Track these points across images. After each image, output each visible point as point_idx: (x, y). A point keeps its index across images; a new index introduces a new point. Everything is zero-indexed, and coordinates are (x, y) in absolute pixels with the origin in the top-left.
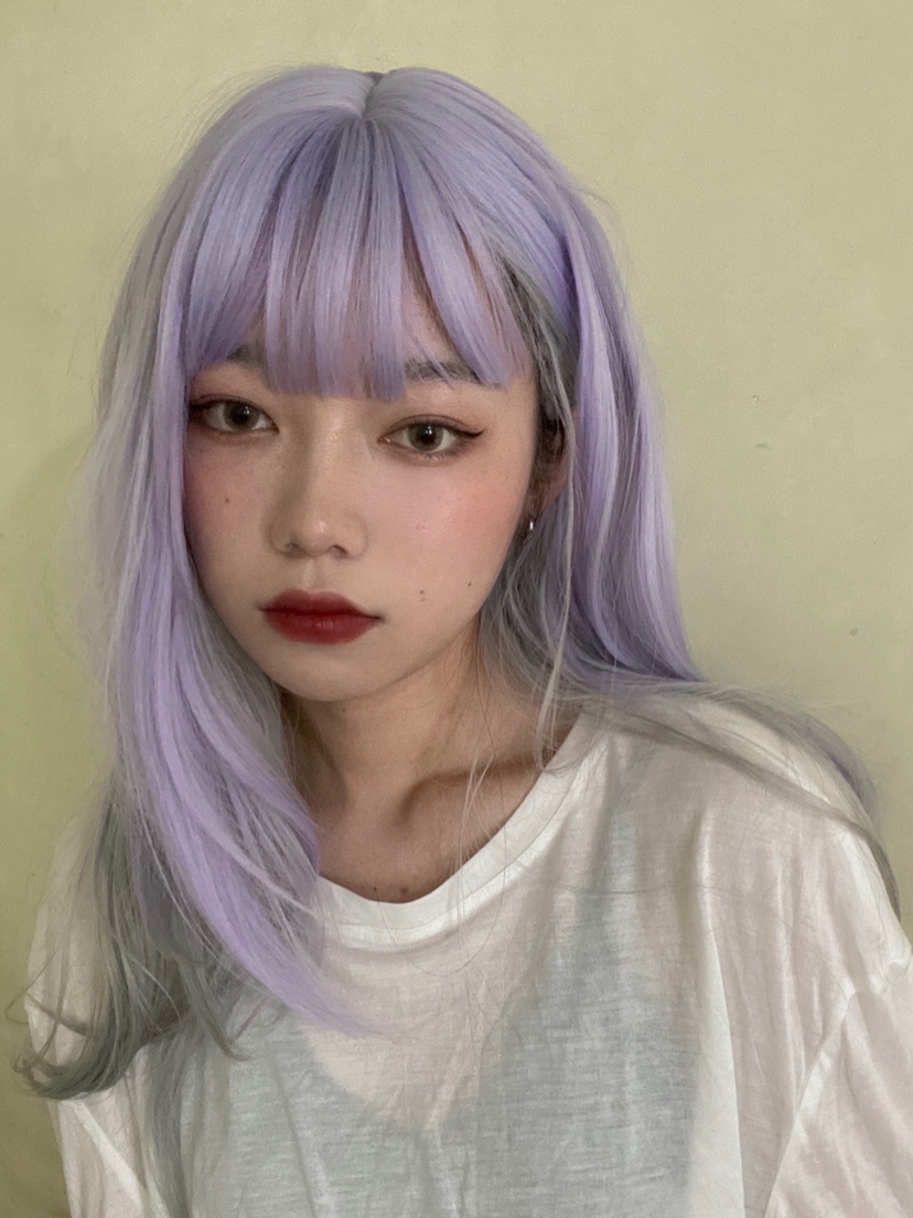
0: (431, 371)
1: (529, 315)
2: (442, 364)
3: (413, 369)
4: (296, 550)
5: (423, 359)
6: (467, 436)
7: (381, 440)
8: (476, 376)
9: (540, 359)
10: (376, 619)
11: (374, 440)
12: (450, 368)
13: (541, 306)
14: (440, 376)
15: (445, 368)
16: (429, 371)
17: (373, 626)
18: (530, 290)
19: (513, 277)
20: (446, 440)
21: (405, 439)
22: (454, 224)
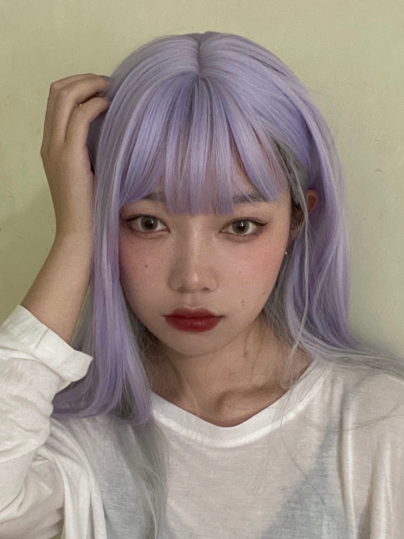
0: (243, 199)
2: (249, 195)
3: (236, 199)
5: (240, 194)
6: (261, 225)
7: (220, 232)
8: (265, 199)
11: (217, 232)
12: (252, 197)
14: (248, 200)
15: (250, 197)
16: (244, 200)
20: (251, 228)
21: (231, 230)
22: (252, 129)
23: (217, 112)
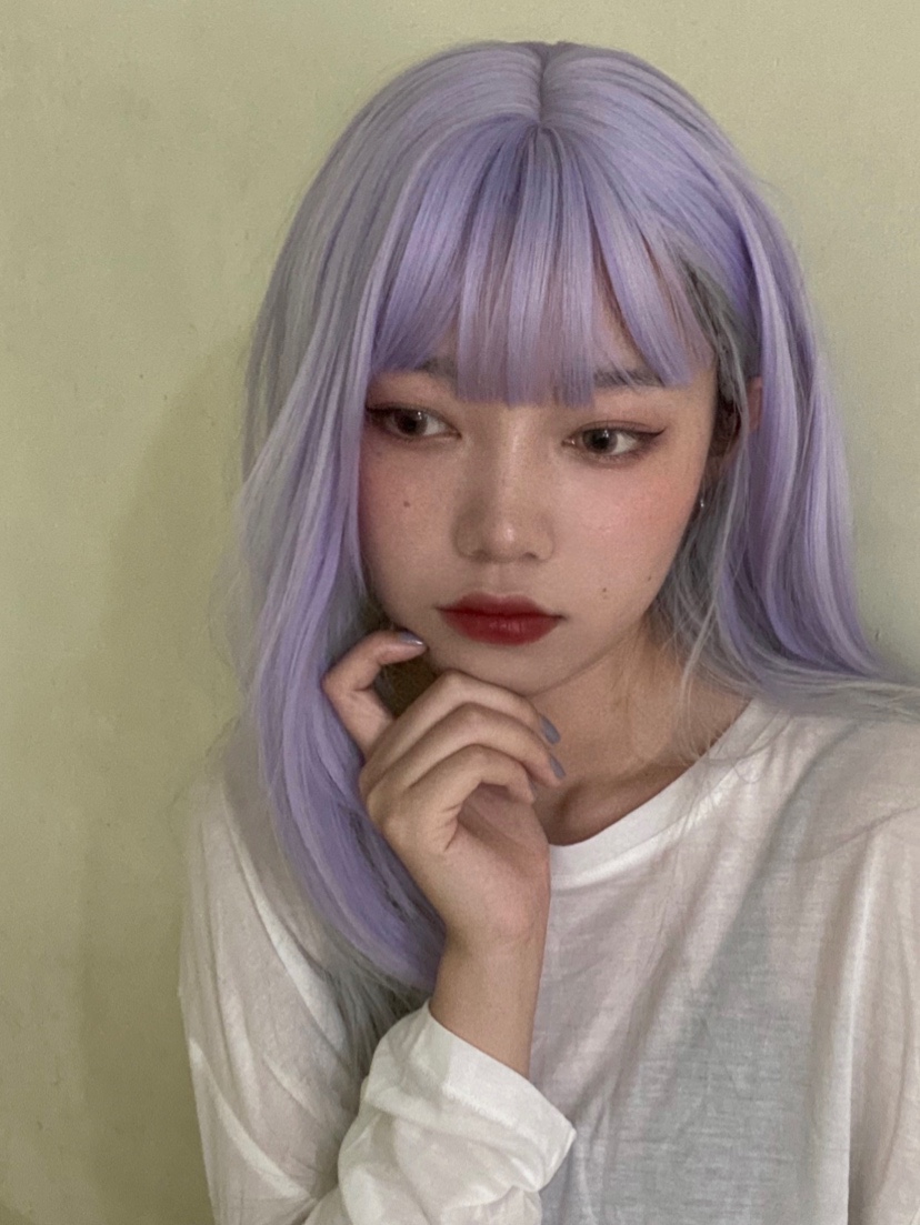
0: (615, 380)
1: (707, 309)
2: (627, 371)
3: (600, 378)
4: (484, 555)
5: (610, 369)
6: (647, 438)
7: (566, 443)
8: (661, 381)
9: (721, 350)
10: (558, 618)
11: (558, 442)
12: (635, 375)
13: (719, 299)
14: (624, 382)
15: (631, 376)
17: (555, 626)
18: (709, 286)
19: (693, 276)
20: (623, 443)
22: (639, 237)
23: (569, 197)
